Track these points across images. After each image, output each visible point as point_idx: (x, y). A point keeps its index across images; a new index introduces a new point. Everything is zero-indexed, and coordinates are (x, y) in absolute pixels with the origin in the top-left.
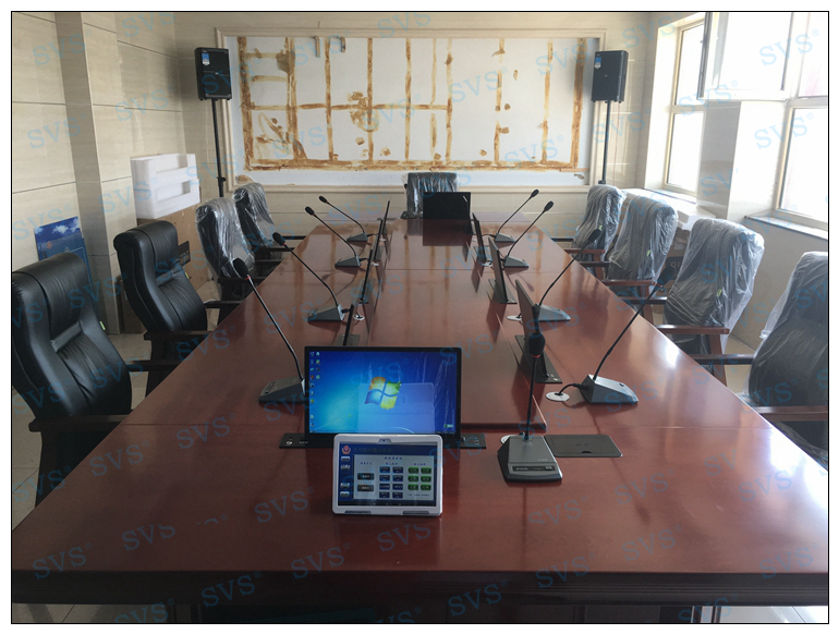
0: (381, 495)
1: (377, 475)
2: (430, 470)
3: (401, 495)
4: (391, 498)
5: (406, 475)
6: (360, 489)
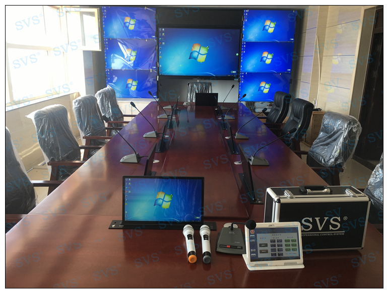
0: (272, 255)
1: (269, 244)
2: (296, 240)
3: (282, 254)
4: (277, 256)
5: (284, 243)
6: (261, 252)
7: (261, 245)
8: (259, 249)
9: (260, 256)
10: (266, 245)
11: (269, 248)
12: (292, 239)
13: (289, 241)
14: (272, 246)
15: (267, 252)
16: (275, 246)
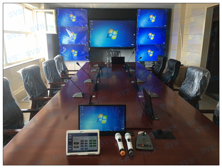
0: (81, 149)
1: (80, 143)
2: (96, 140)
3: (87, 148)
4: (84, 150)
6: (75, 147)
7: (75, 143)
8: (74, 145)
9: (74, 149)
10: (78, 143)
11: (79, 145)
12: (94, 139)
13: (92, 141)
14: (81, 144)
15: (78, 147)
16: (83, 144)
